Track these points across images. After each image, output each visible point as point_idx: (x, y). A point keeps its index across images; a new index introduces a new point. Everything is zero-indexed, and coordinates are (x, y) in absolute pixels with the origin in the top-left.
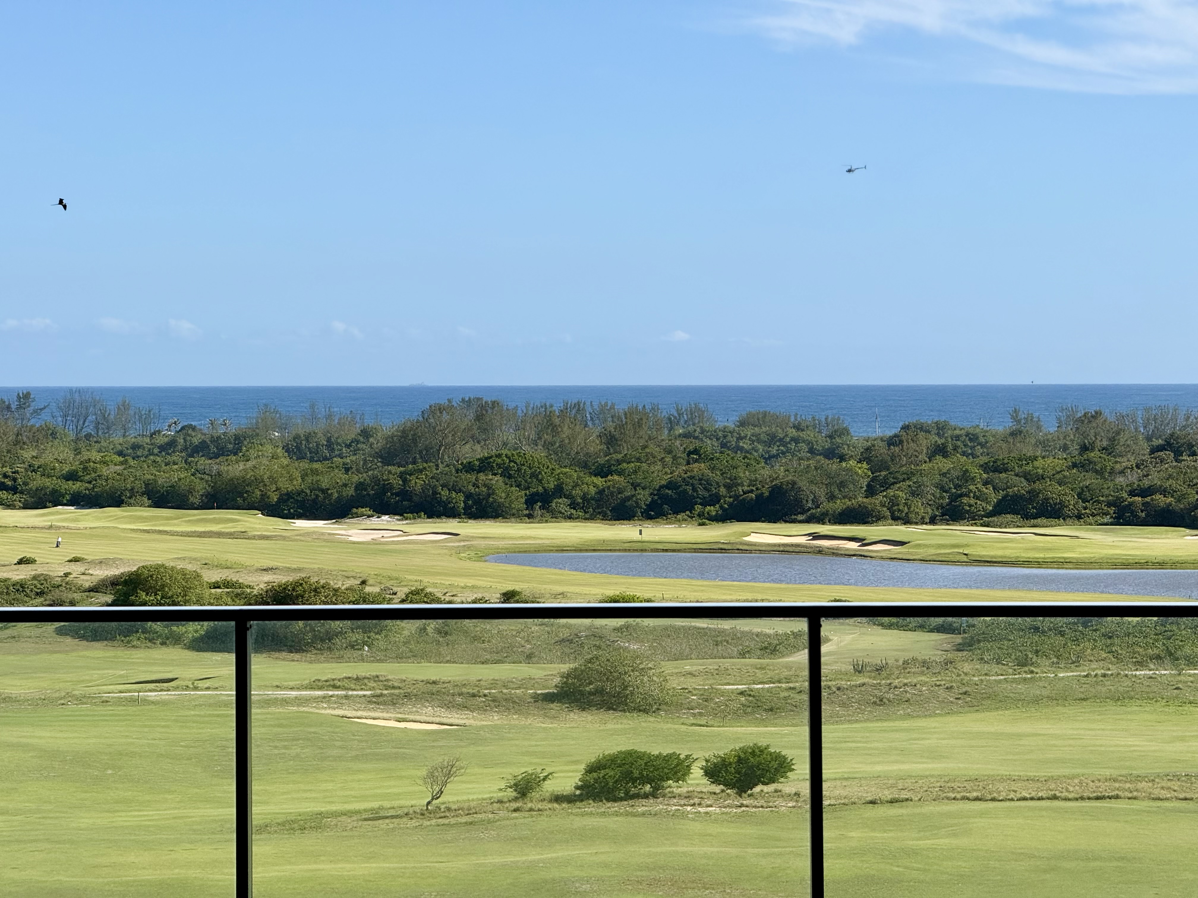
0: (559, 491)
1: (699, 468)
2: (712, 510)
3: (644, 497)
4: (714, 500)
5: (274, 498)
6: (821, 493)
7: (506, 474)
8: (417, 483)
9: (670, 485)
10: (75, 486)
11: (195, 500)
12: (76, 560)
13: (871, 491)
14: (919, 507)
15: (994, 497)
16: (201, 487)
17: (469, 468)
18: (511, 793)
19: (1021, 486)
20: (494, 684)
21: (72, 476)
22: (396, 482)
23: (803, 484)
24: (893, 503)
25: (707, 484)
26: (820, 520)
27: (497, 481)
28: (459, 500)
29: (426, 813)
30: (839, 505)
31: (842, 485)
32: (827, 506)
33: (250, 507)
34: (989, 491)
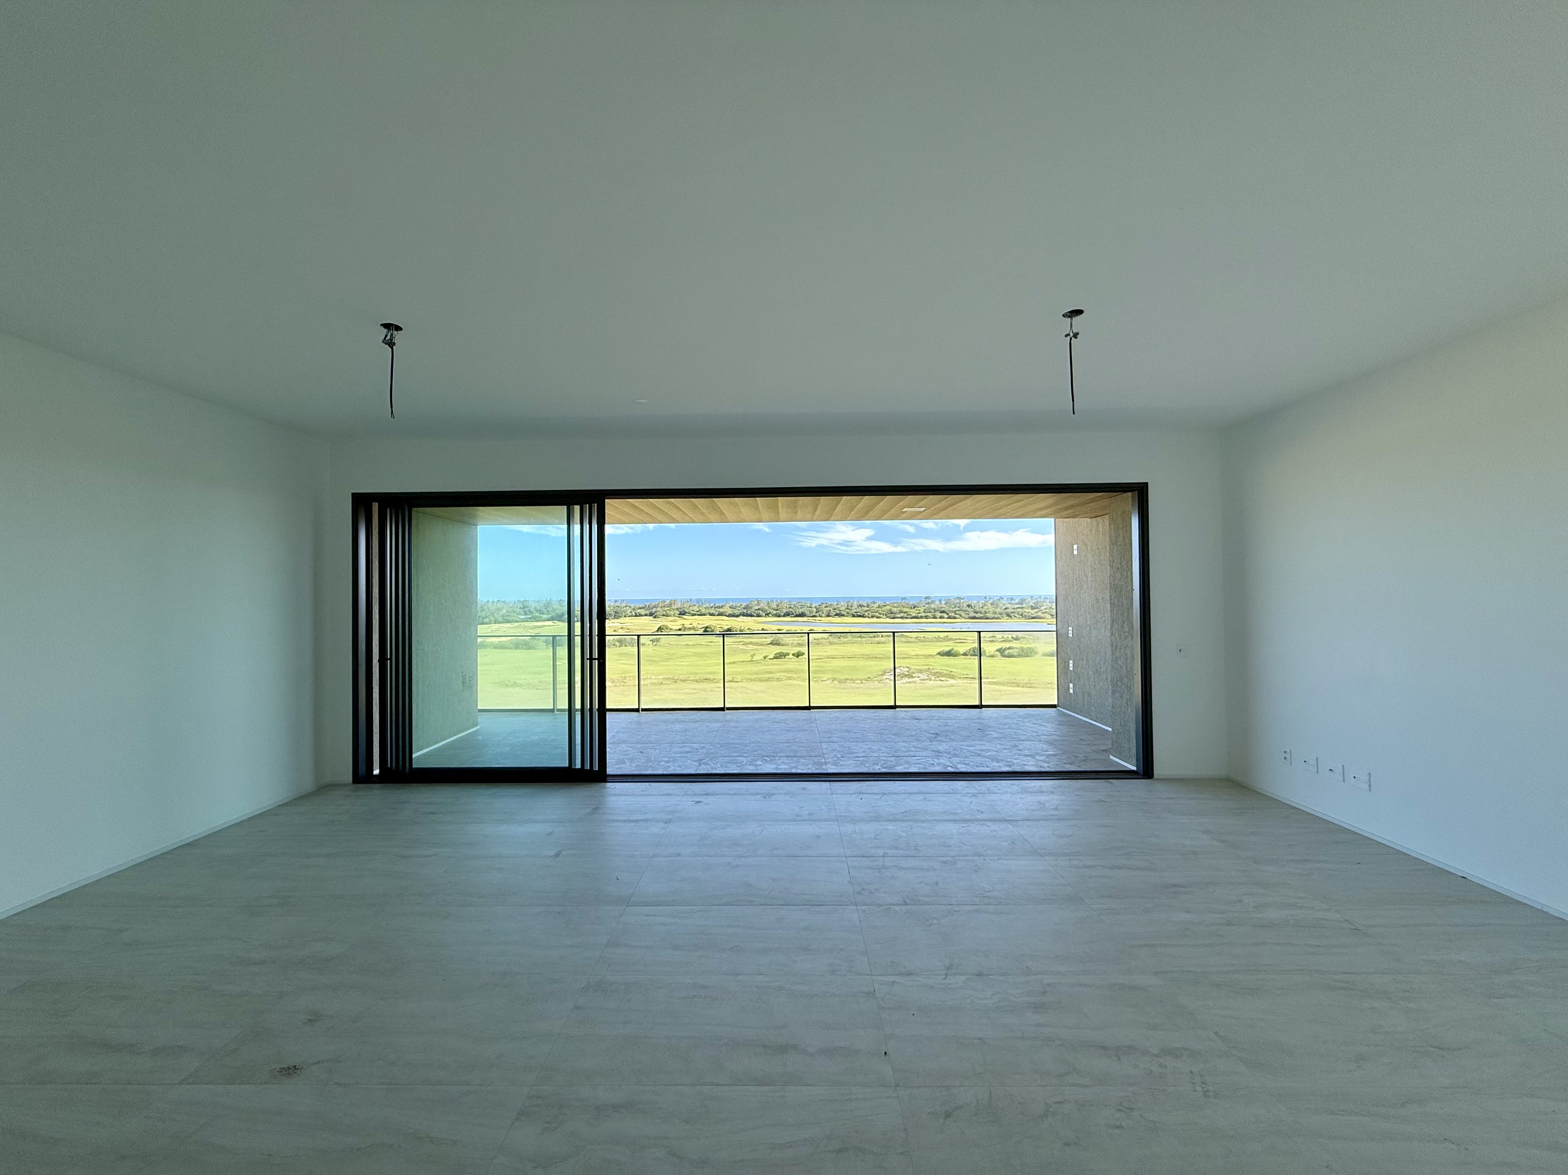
0: (770, 613)
1: (791, 609)
2: (793, 616)
3: (782, 614)
5: (727, 614)
18: (763, 658)
19: (838, 612)
20: (760, 642)
22: (746, 612)
23: (806, 612)
24: (819, 615)
25: (792, 612)
28: (755, 615)
31: (812, 612)
32: (809, 615)
34: (833, 613)
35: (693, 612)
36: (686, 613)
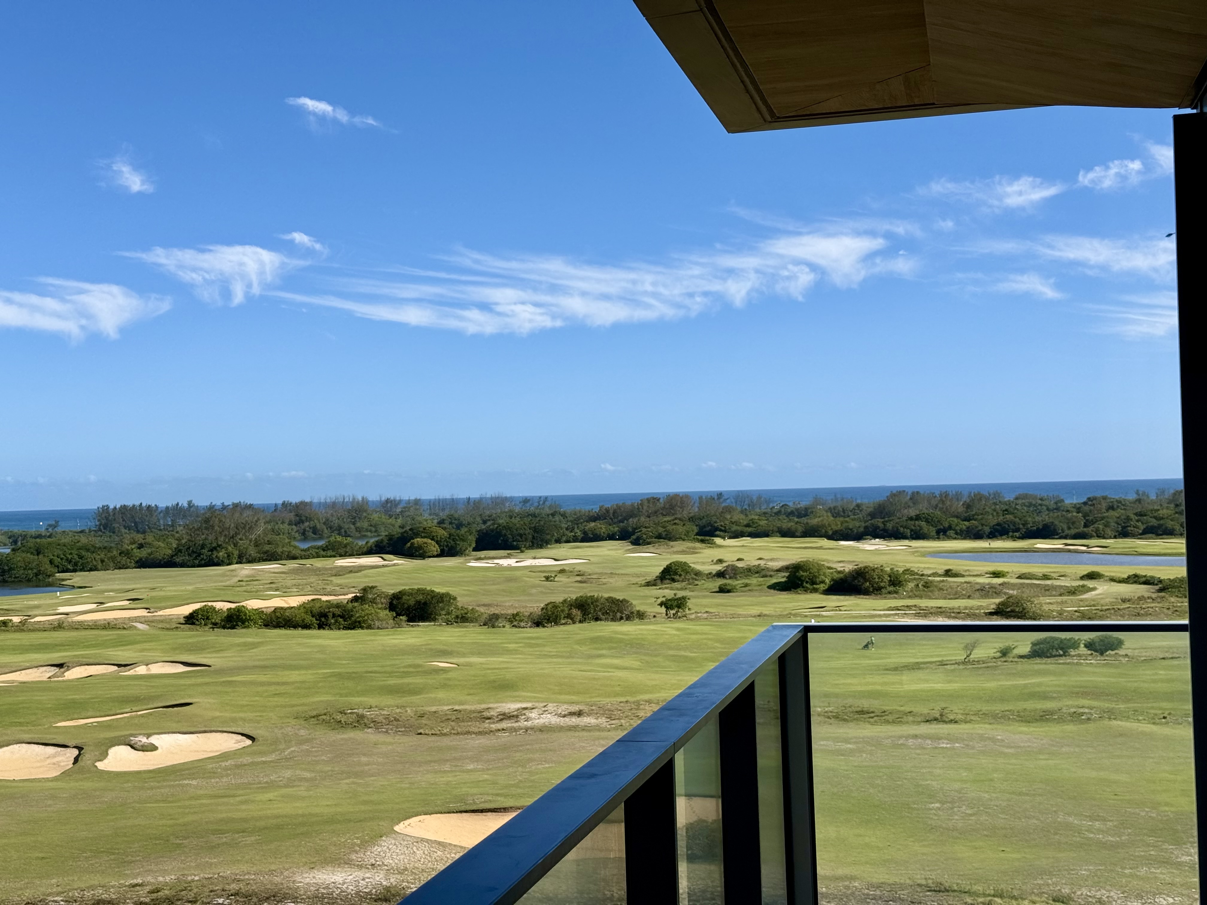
0: (950, 528)
1: (1009, 517)
2: (1017, 534)
3: (987, 530)
4: (1018, 530)
5: (830, 533)
6: (1065, 527)
7: (927, 521)
8: (890, 526)
9: (998, 524)
10: (750, 530)
11: (798, 534)
12: (760, 559)
13: (1086, 526)
14: (1109, 532)
15: (1142, 527)
16: (800, 529)
17: (911, 519)
18: (999, 654)
19: (1154, 522)
20: (966, 608)
21: (748, 526)
22: (881, 525)
23: (1056, 522)
24: (1097, 530)
25: (1014, 524)
26: (1065, 538)
27: (923, 524)
28: (908, 532)
29: (964, 663)
30: (1073, 532)
31: (1073, 523)
32: (1067, 532)
33: (821, 536)
34: (1140, 524)
35: (734, 528)
36: (717, 529)
